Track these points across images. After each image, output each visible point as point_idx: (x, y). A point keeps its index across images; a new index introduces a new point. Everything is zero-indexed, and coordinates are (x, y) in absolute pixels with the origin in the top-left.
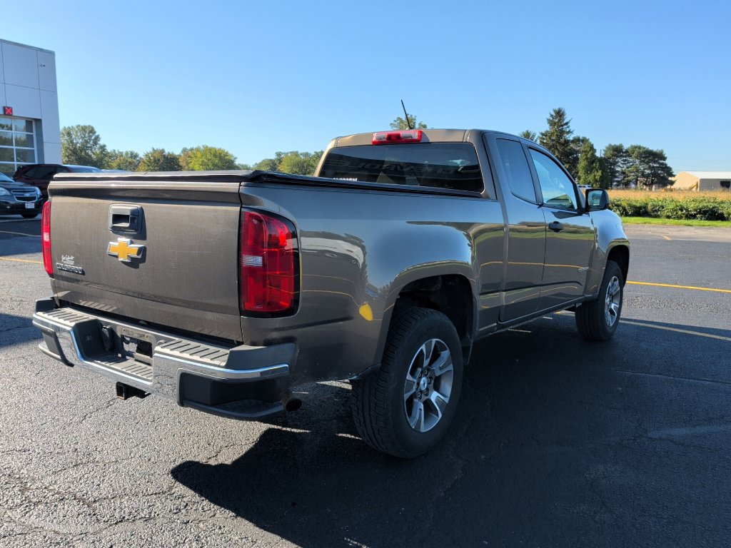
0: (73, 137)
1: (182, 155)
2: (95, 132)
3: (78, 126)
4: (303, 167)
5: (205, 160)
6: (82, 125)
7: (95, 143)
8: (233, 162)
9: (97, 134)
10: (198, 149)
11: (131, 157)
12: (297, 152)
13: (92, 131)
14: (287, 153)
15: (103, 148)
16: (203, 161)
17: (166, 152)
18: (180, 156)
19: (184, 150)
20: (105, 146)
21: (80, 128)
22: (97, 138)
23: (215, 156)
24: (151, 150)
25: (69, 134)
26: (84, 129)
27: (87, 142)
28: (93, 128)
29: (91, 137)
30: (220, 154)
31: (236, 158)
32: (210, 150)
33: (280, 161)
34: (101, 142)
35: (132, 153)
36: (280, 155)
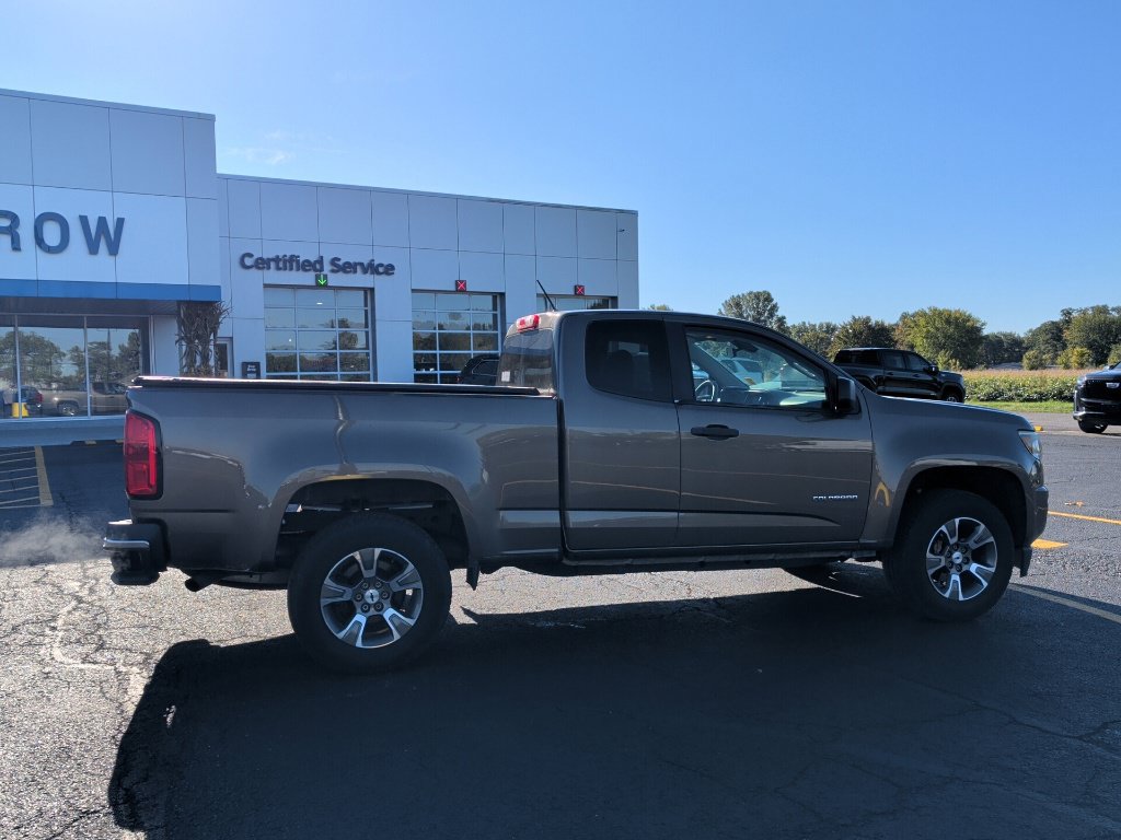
0: (744, 308)
1: (901, 323)
2: (772, 300)
3: (751, 293)
4: (1110, 332)
5: (932, 330)
6: (755, 291)
7: (771, 315)
8: (979, 330)
9: (774, 302)
10: (924, 314)
11: (827, 332)
12: (1105, 307)
13: (768, 299)
14: (1087, 309)
15: (781, 321)
16: (928, 332)
17: (873, 322)
18: (897, 325)
19: (904, 316)
20: (784, 318)
21: (753, 296)
22: (775, 308)
23: (948, 322)
24: (850, 319)
25: (738, 305)
26: (757, 296)
27: (760, 314)
28: (769, 294)
29: (765, 306)
30: (957, 319)
31: (983, 324)
32: (940, 313)
33: (1068, 322)
34: (779, 313)
35: (828, 326)
36: (1070, 314)
